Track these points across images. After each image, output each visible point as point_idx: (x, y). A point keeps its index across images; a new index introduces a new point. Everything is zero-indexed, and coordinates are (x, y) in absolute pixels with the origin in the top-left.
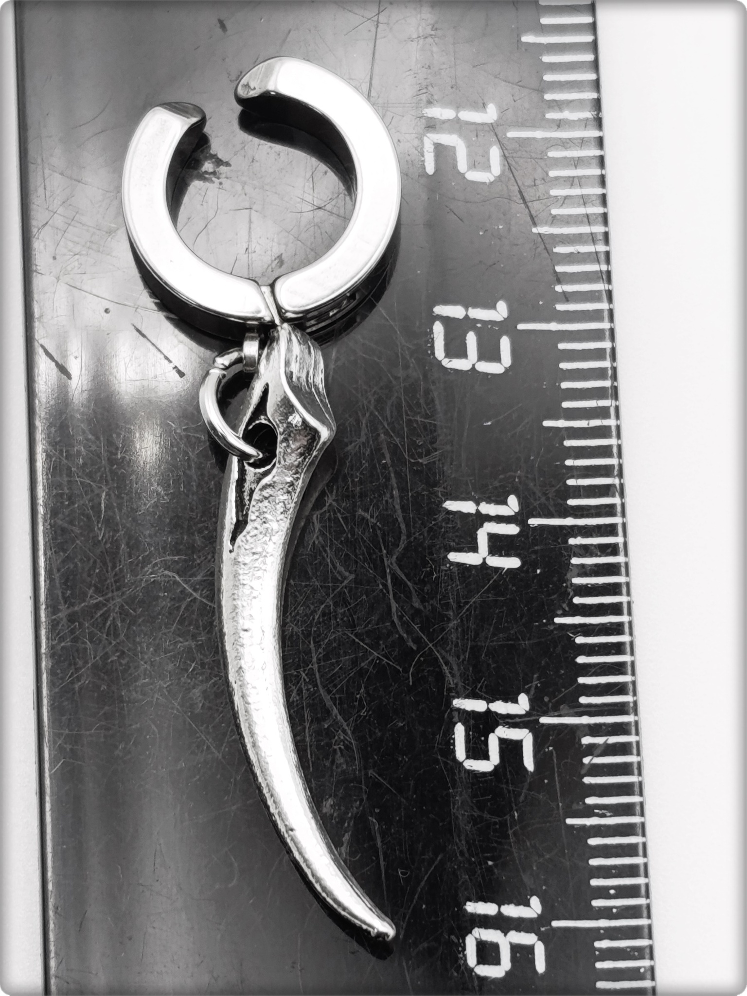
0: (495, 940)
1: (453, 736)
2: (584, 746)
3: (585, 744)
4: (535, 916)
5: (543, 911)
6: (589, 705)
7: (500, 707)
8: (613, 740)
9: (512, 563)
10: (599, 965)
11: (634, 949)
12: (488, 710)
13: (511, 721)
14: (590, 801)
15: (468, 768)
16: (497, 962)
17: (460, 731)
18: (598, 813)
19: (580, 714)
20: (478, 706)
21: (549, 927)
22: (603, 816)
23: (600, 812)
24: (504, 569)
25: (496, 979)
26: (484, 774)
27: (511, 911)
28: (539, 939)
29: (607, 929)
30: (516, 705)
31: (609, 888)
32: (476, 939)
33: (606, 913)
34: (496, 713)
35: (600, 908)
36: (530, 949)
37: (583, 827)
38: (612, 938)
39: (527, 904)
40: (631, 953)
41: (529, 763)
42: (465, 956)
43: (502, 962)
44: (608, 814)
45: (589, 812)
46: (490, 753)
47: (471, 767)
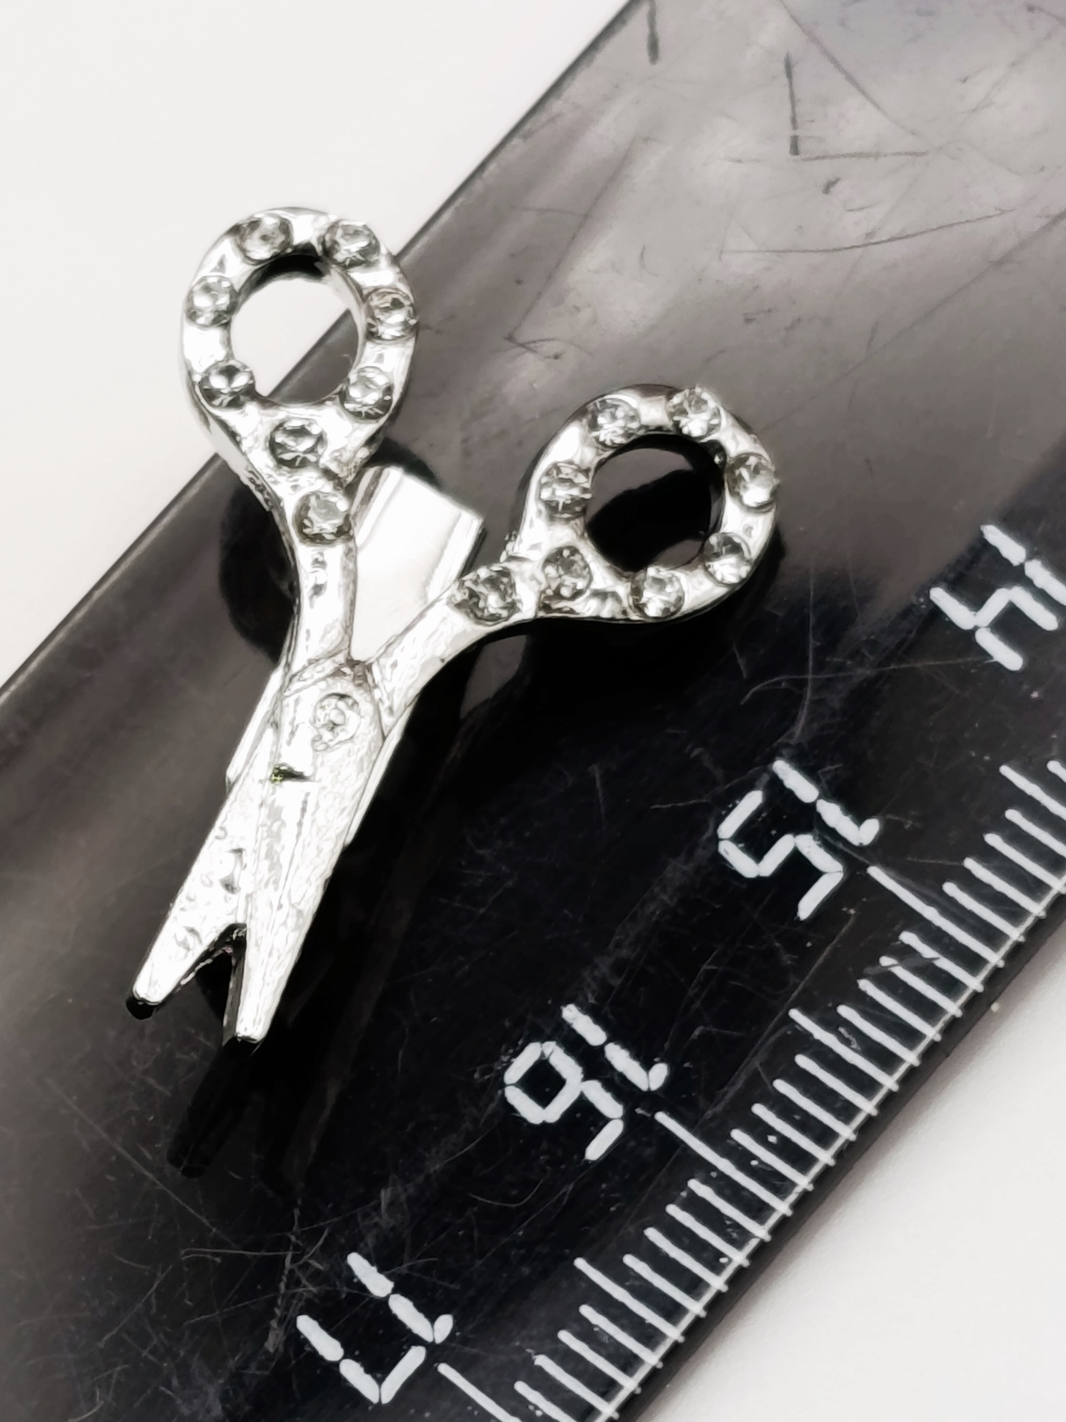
0: (565, 1074)
1: (738, 802)
2: (899, 942)
3: (901, 941)
4: (644, 1087)
5: (660, 1089)
6: (952, 901)
7: (832, 813)
8: (945, 964)
9: (1010, 659)
10: (673, 1210)
11: (737, 1226)
12: (813, 805)
13: (832, 841)
14: (845, 1011)
15: (722, 852)
16: (544, 1099)
17: (752, 801)
18: (841, 1033)
19: (930, 901)
20: (804, 789)
21: (649, 1115)
22: (846, 1042)
23: (846, 1035)
24: (991, 657)
25: (524, 1120)
26: (736, 875)
27: (619, 1057)
28: (624, 1118)
29: (723, 1177)
30: (855, 826)
31: (772, 1131)
32: (543, 1054)
33: (742, 1158)
34: (819, 816)
35: (738, 1145)
36: (601, 1121)
37: (808, 1035)
38: (720, 1192)
39: (647, 1065)
40: (729, 1230)
41: (807, 906)
42: (509, 1064)
43: (550, 1107)
44: (855, 1046)
45: (833, 1023)
47: (727, 853)
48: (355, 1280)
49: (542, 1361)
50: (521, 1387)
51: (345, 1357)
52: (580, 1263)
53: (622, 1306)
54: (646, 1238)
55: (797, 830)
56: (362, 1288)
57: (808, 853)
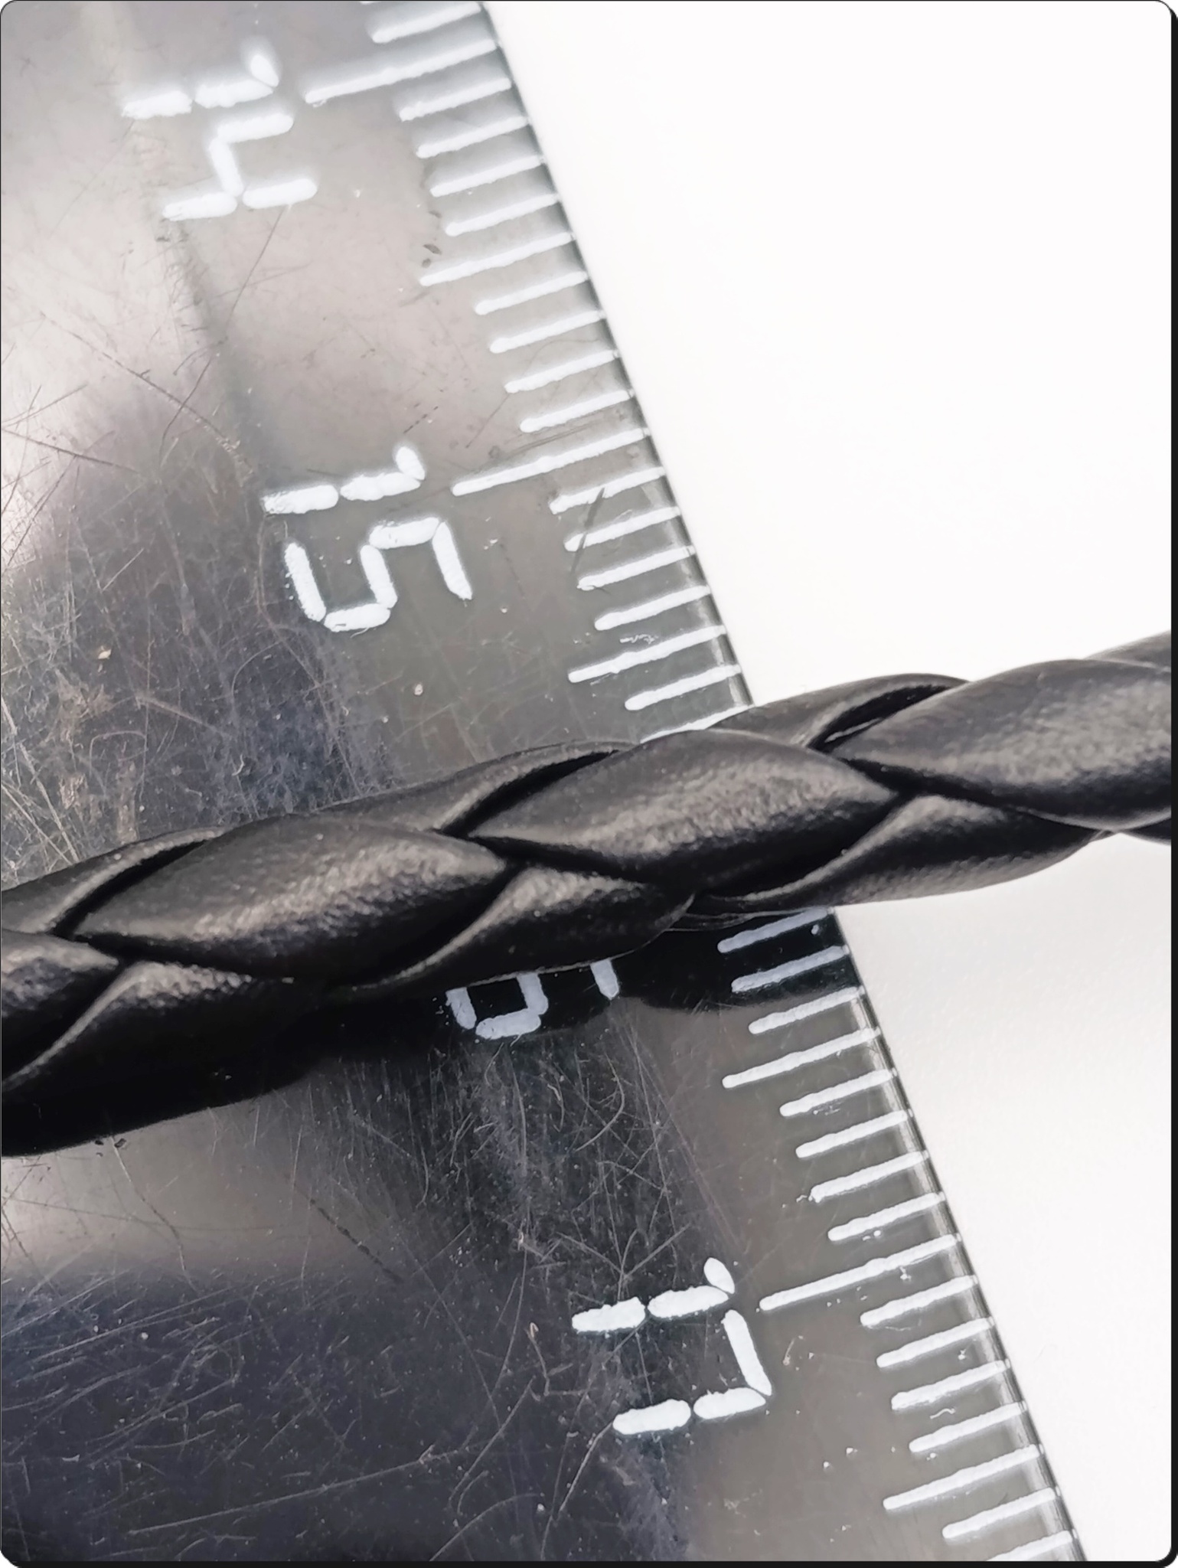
1: (287, 575)
2: (560, 517)
3: (560, 514)
6: (544, 432)
7: (365, 487)
8: (613, 487)
9: (298, 189)
10: (727, 946)
12: (342, 500)
13: (397, 508)
14: (606, 622)
15: (337, 629)
16: (516, 1001)
17: (296, 560)
18: (629, 643)
19: (530, 454)
20: (318, 497)
22: (641, 644)
23: (634, 639)
24: (285, 206)
25: (525, 1037)
26: (376, 632)
30: (396, 475)
34: (359, 503)
37: (608, 678)
41: (458, 582)
43: (528, 1000)
44: (651, 639)
45: (611, 644)
46: (373, 587)
47: (344, 625)
48: (607, 1336)
49: (820, 1193)
50: (837, 1234)
51: (691, 1405)
52: (730, 1082)
53: (805, 1069)
54: (740, 993)
55: (363, 536)
56: (622, 1335)
57: (396, 541)
